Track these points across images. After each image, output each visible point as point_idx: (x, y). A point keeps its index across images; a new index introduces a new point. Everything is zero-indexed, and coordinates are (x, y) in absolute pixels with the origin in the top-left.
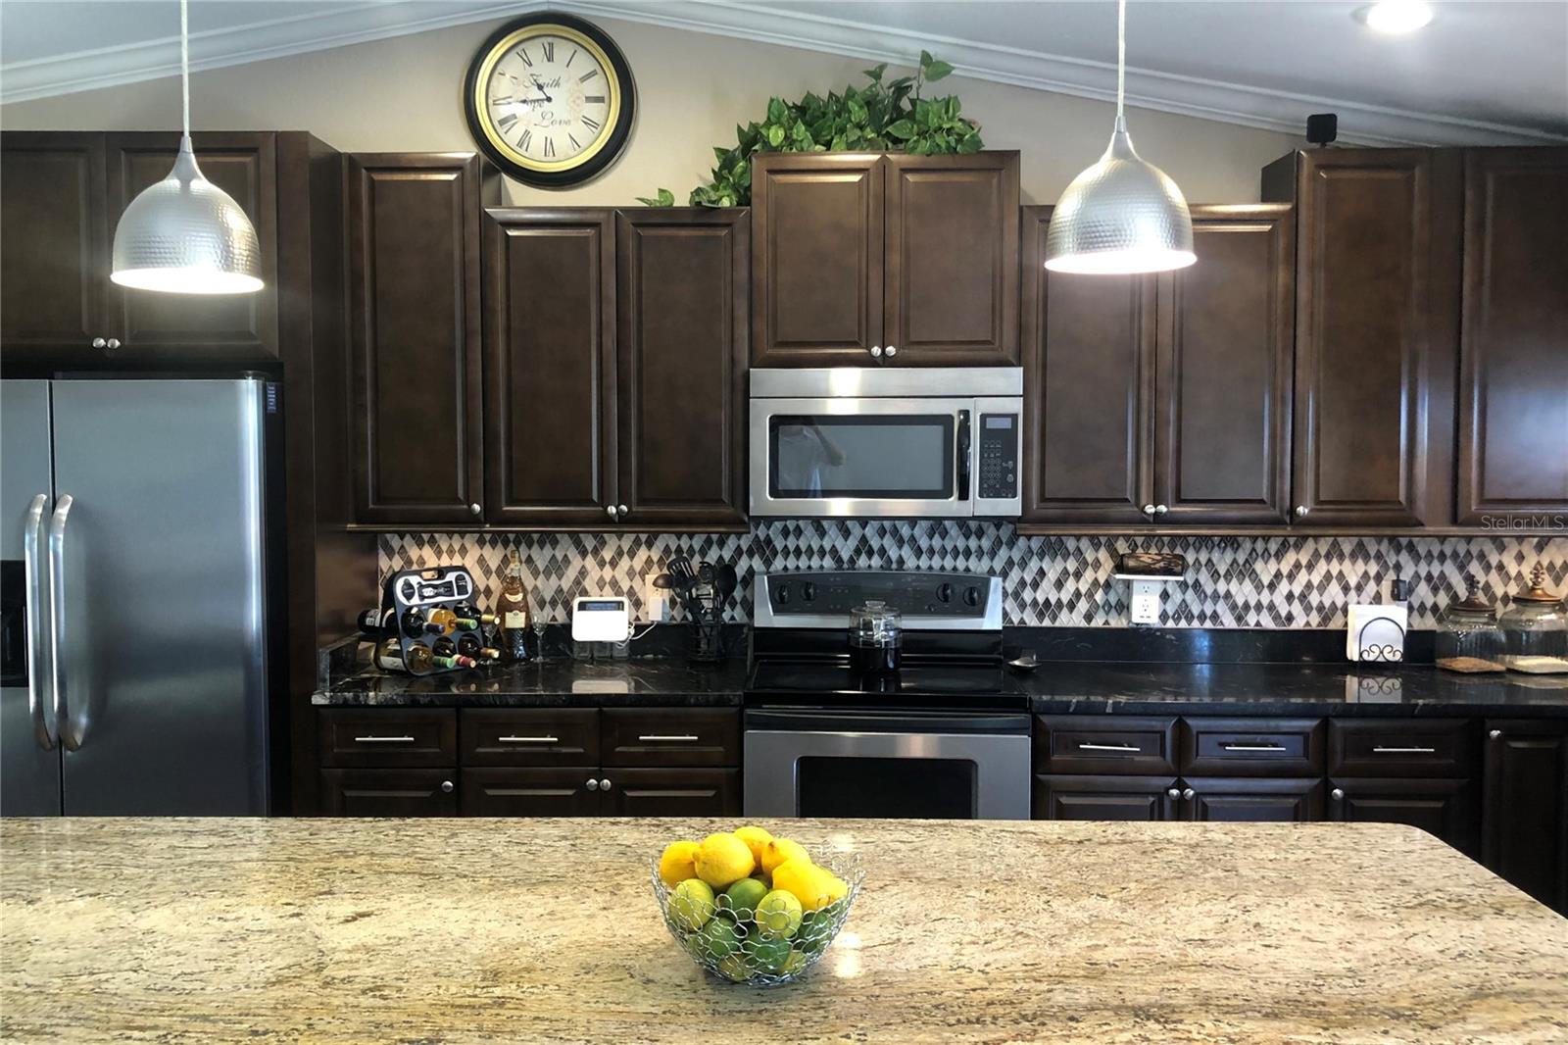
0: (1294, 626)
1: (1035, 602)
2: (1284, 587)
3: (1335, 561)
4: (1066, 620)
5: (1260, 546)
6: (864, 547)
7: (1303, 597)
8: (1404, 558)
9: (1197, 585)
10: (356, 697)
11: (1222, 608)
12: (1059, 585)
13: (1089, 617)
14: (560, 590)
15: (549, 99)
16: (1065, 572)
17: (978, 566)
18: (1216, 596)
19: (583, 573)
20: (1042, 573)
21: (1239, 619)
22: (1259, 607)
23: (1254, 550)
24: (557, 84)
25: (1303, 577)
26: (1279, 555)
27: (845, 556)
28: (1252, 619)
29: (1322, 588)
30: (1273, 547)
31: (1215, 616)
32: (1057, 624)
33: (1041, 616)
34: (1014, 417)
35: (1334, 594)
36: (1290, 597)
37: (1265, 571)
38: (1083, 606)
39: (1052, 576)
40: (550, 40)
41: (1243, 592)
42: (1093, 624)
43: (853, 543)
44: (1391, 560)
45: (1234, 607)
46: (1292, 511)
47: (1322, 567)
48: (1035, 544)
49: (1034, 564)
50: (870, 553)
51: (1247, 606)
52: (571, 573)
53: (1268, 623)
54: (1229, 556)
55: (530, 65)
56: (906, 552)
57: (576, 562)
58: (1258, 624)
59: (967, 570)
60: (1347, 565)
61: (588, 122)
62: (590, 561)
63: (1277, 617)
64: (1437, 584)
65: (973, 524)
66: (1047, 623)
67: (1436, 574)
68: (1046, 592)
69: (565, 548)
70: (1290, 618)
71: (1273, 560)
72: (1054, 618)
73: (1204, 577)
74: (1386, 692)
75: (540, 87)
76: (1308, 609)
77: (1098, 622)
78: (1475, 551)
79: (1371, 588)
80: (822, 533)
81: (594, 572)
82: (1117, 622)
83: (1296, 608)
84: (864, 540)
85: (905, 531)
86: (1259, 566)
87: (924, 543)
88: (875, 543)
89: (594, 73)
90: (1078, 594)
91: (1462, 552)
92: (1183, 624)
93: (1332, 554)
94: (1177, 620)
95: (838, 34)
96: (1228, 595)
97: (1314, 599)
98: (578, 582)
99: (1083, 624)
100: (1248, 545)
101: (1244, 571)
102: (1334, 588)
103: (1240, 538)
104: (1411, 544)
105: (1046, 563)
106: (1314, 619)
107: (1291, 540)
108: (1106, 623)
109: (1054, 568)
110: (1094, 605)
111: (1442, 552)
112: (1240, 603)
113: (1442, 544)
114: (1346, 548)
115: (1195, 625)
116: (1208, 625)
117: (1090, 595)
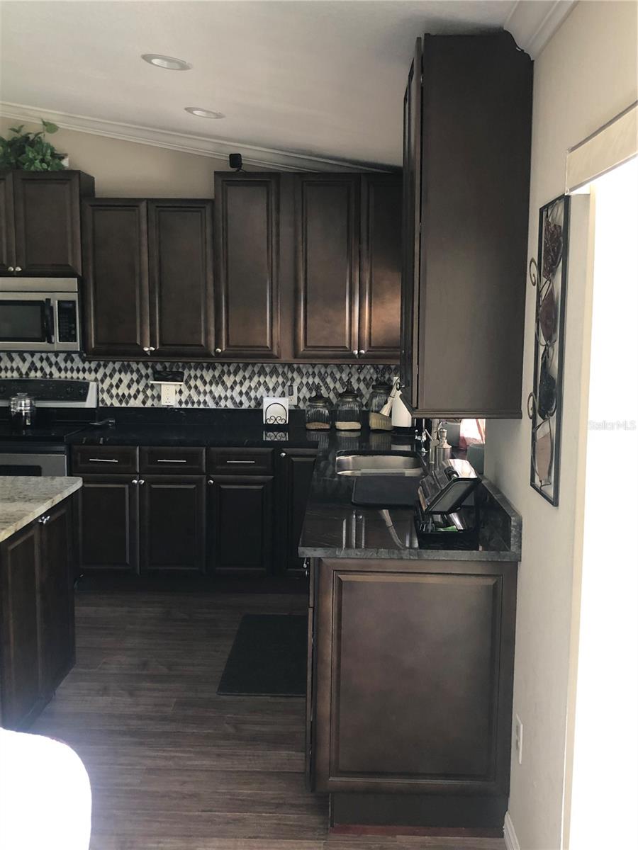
0: (243, 407)
1: (117, 395)
2: (238, 388)
3: (262, 376)
4: (135, 403)
5: (226, 369)
6: (33, 367)
7: (247, 394)
8: (295, 375)
9: (196, 387)
11: (208, 398)
12: (129, 387)
13: (144, 402)
16: (132, 380)
18: (205, 393)
20: (121, 381)
21: (217, 404)
22: (226, 398)
23: (223, 370)
25: (247, 384)
26: (235, 374)
27: (24, 371)
28: (223, 404)
29: (256, 389)
30: (232, 368)
31: (205, 402)
32: (129, 406)
33: (121, 402)
34: (74, 302)
35: (262, 392)
36: (241, 393)
37: (229, 380)
38: (141, 397)
39: (126, 381)
41: (218, 390)
42: (146, 406)
43: (27, 365)
44: (290, 375)
45: (214, 398)
47: (256, 379)
48: (117, 366)
49: (117, 376)
50: (36, 370)
51: (220, 398)
53: (230, 405)
54: (211, 373)
56: (54, 370)
58: (226, 406)
59: (84, 378)
60: (268, 379)
63: (235, 403)
64: (312, 387)
66: (124, 405)
67: (311, 383)
68: (123, 390)
70: (241, 403)
71: (232, 376)
72: (127, 403)
73: (199, 383)
76: (250, 399)
77: (148, 404)
78: (329, 371)
79: (280, 389)
80: (12, 360)
82: (156, 405)
83: (244, 399)
84: (33, 363)
85: (53, 359)
86: (225, 378)
87: (62, 365)
88: (38, 365)
90: (138, 391)
91: (323, 372)
92: (190, 406)
93: (262, 372)
94: (187, 403)
96: (211, 392)
97: (252, 394)
99: (142, 406)
100: (219, 368)
101: (218, 381)
102: (262, 389)
103: (216, 364)
104: (299, 368)
105: (123, 376)
106: (253, 404)
107: (241, 365)
108: (153, 405)
109: (126, 378)
110: (147, 397)
111: (314, 372)
112: (217, 396)
113: (313, 368)
114: (268, 370)
115: (196, 406)
116: (202, 406)
117: (144, 391)
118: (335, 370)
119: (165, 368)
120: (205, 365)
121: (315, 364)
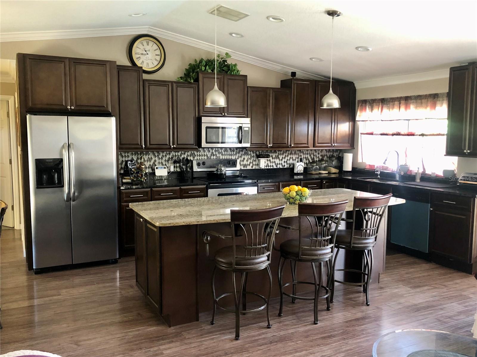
0: (285, 167)
1: (243, 164)
2: (283, 160)
3: (291, 155)
4: (249, 168)
6: (212, 154)
7: (286, 162)
8: (302, 154)
9: (270, 160)
10: (131, 187)
11: (274, 164)
12: (247, 161)
13: (252, 167)
14: (150, 165)
15: (148, 54)
16: (248, 158)
17: (233, 158)
18: (273, 162)
19: (155, 161)
20: (244, 159)
21: (276, 166)
22: (280, 164)
23: (279, 153)
24: (149, 51)
25: (286, 158)
26: (283, 154)
27: (209, 156)
28: (278, 166)
29: (289, 160)
30: (282, 153)
31: (273, 166)
32: (247, 169)
33: (244, 167)
34: (249, 127)
35: (291, 161)
36: (284, 162)
37: (281, 157)
38: (251, 165)
39: (246, 159)
40: (148, 41)
41: (277, 161)
42: (253, 168)
43: (210, 153)
44: (300, 154)
45: (276, 164)
46: (291, 145)
47: (289, 156)
48: (243, 153)
49: (243, 157)
50: (214, 155)
51: (278, 164)
52: (153, 161)
53: (281, 167)
54: (275, 154)
55: (144, 46)
56: (220, 155)
57: (154, 159)
58: (279, 167)
59: (231, 158)
60: (293, 156)
61: (156, 60)
62: (157, 158)
63: (282, 166)
64: (307, 159)
65: (232, 149)
66: (245, 168)
67: (306, 157)
68: (245, 162)
69: (151, 155)
70: (284, 166)
71: (282, 155)
72: (246, 167)
73: (271, 158)
74: (300, 177)
75: (146, 51)
76: (287, 164)
77: (254, 168)
78: (312, 153)
79: (297, 160)
80: (205, 151)
81: (157, 161)
82: (257, 167)
83: (285, 164)
84: (213, 153)
85: (220, 151)
86: (280, 156)
87: (224, 153)
88: (215, 153)
89: (157, 49)
90: (250, 162)
91: (310, 153)
92: (268, 168)
93: (291, 154)
94: (266, 166)
95: (207, 46)
96: (275, 162)
97: (288, 162)
98: (154, 163)
99: (251, 168)
100: (278, 152)
101: (277, 157)
102: (291, 160)
103: (277, 151)
104: (303, 151)
105: (245, 157)
106: (288, 166)
107: (285, 151)
108: (255, 168)
109: (246, 157)
110: (253, 164)
111: (307, 153)
114: (293, 153)
115: (270, 168)
116: (272, 168)
117: (252, 162)
118: (314, 152)
119: (259, 153)
120: (273, 151)
121: (308, 150)
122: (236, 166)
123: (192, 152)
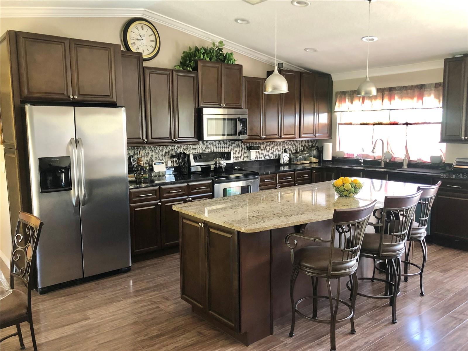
1: (235, 157)
2: (270, 151)
4: (241, 160)
5: (267, 144)
6: (207, 147)
8: (285, 145)
9: (259, 152)
10: (140, 186)
11: (262, 156)
12: (239, 153)
13: (243, 159)
14: (147, 160)
15: (143, 39)
16: (240, 151)
17: (226, 150)
18: (261, 154)
20: (236, 151)
21: (264, 158)
22: (267, 155)
23: (266, 145)
24: (144, 36)
25: (273, 149)
27: (204, 149)
29: (275, 151)
30: (269, 144)
31: (261, 157)
32: (239, 161)
34: (246, 119)
35: (277, 153)
36: (271, 153)
37: (268, 148)
38: (242, 157)
39: (238, 152)
40: (143, 25)
41: (265, 152)
42: (244, 161)
43: (205, 146)
46: (281, 136)
47: (275, 147)
48: (235, 145)
49: (235, 149)
50: (208, 149)
52: (149, 156)
53: (268, 158)
54: (263, 146)
55: (138, 30)
56: (215, 148)
57: (151, 154)
58: (267, 158)
60: (278, 147)
61: (151, 46)
62: (153, 153)
63: (269, 157)
64: (290, 150)
65: (225, 141)
66: (237, 161)
67: (289, 148)
68: (237, 155)
69: (148, 150)
70: (271, 157)
71: (269, 147)
72: (238, 160)
73: (260, 150)
74: (286, 168)
75: (141, 36)
76: (273, 155)
77: (245, 160)
78: (294, 143)
79: (281, 151)
80: (200, 145)
81: (154, 156)
82: (248, 160)
83: (272, 155)
85: (214, 144)
86: (267, 148)
87: (217, 146)
89: (152, 35)
90: (242, 155)
91: (292, 144)
94: (256, 158)
96: (263, 153)
97: (274, 153)
98: (151, 158)
99: (243, 161)
101: (265, 149)
102: (277, 151)
103: (264, 142)
104: (286, 142)
105: (237, 149)
106: (274, 157)
107: (271, 142)
108: (246, 160)
109: (238, 150)
110: (244, 157)
111: (290, 144)
112: (265, 155)
113: (290, 142)
114: (278, 144)
115: (258, 159)
116: (260, 159)
117: (243, 155)
118: (296, 143)
119: (250, 145)
122: (230, 159)
123: (188, 145)
